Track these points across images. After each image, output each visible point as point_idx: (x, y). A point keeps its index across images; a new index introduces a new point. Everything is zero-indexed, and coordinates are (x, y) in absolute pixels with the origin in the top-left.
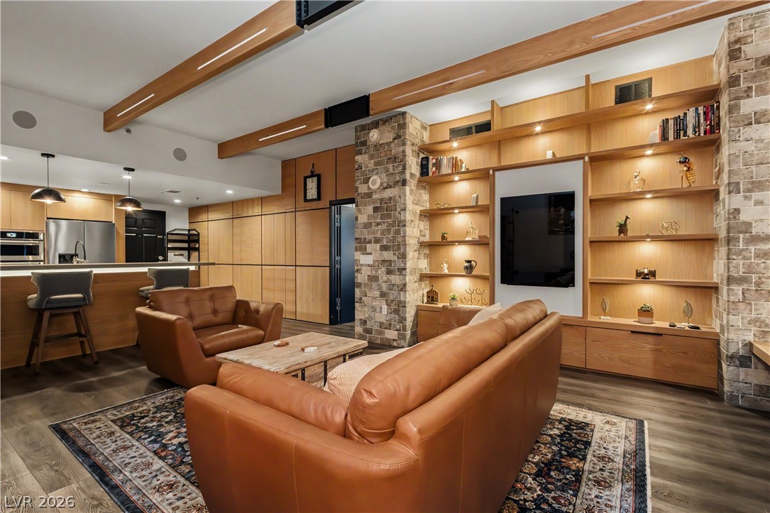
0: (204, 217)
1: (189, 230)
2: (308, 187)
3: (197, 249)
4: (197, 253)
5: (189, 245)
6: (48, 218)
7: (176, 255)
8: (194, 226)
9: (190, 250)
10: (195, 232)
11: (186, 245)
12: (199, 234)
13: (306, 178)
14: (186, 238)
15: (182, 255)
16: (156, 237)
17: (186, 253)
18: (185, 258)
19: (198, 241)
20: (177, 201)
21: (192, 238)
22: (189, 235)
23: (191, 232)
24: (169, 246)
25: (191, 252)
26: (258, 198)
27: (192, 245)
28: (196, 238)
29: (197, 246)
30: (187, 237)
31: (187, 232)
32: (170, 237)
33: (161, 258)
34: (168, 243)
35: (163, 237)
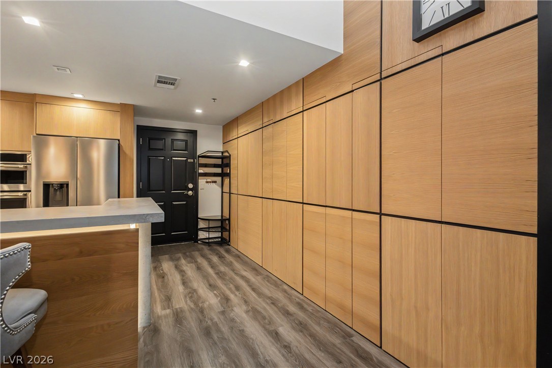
0: (234, 134)
1: (222, 153)
3: (228, 175)
4: (228, 179)
5: (222, 170)
6: (38, 135)
7: (207, 182)
8: (226, 147)
9: (223, 175)
10: (227, 154)
11: (219, 170)
12: (230, 156)
14: (219, 162)
15: (215, 182)
16: (187, 161)
17: (219, 179)
18: (218, 185)
19: (229, 165)
20: (199, 111)
21: (224, 162)
22: (222, 158)
23: (224, 154)
24: (201, 171)
25: (224, 178)
27: (225, 170)
28: (228, 161)
29: (229, 171)
30: (221, 160)
31: (221, 155)
32: (203, 161)
33: (191, 186)
34: (199, 168)
35: (194, 161)
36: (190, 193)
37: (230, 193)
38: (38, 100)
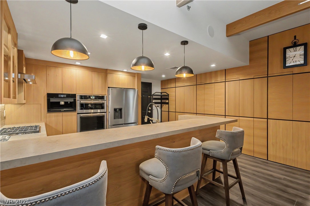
0: (172, 85)
1: (161, 93)
2: (287, 56)
3: (168, 103)
4: (168, 105)
5: (161, 101)
6: (108, 88)
8: (164, 91)
9: (161, 103)
10: (166, 94)
11: (159, 101)
12: (168, 95)
13: (285, 49)
14: (160, 97)
16: (148, 97)
17: (159, 105)
18: (159, 108)
19: (168, 99)
21: (163, 97)
23: (163, 94)
24: (153, 102)
25: (162, 105)
26: (221, 71)
27: (163, 101)
28: (167, 97)
29: (167, 101)
31: (160, 94)
32: (154, 97)
33: (150, 108)
34: (153, 100)
35: (151, 97)
36: (149, 111)
37: (169, 111)
38: (108, 72)
